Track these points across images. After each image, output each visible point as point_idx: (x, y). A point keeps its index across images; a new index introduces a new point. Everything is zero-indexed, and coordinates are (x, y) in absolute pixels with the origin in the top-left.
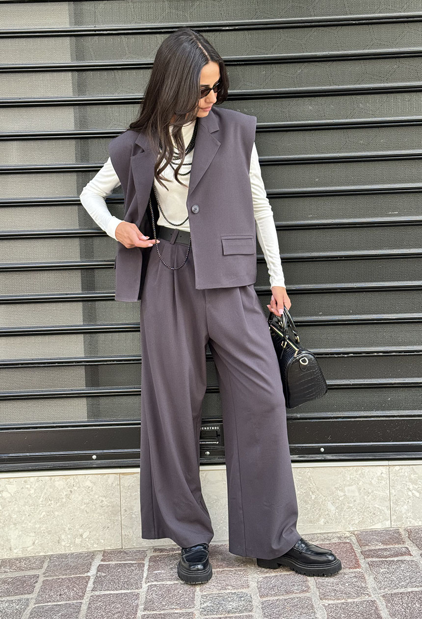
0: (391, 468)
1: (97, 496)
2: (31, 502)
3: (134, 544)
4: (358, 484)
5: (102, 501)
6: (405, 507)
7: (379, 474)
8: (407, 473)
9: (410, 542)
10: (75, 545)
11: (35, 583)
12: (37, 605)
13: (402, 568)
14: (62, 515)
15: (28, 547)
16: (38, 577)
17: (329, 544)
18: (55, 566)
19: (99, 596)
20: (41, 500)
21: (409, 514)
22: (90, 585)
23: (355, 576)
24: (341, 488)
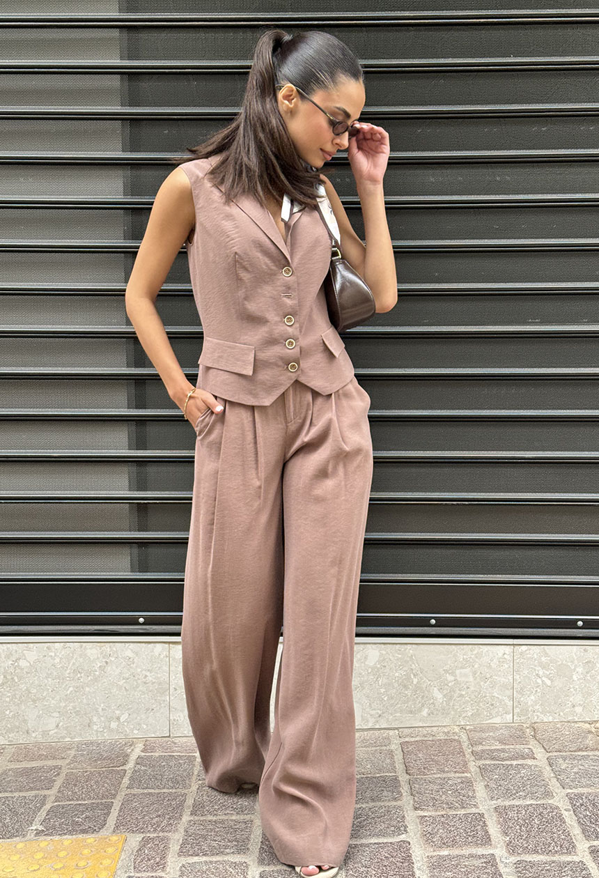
0: (517, 647)
1: (139, 670)
2: (55, 673)
3: (185, 732)
4: (473, 666)
5: (146, 676)
6: (533, 697)
7: (500, 655)
8: (537, 655)
9: (536, 742)
10: (111, 730)
11: (55, 776)
12: (56, 804)
13: (522, 775)
14: (94, 692)
15: (50, 731)
16: (60, 769)
17: (433, 741)
18: (82, 755)
19: (134, 795)
20: (68, 672)
21: (537, 707)
22: (126, 781)
23: (462, 783)
24: (450, 672)
